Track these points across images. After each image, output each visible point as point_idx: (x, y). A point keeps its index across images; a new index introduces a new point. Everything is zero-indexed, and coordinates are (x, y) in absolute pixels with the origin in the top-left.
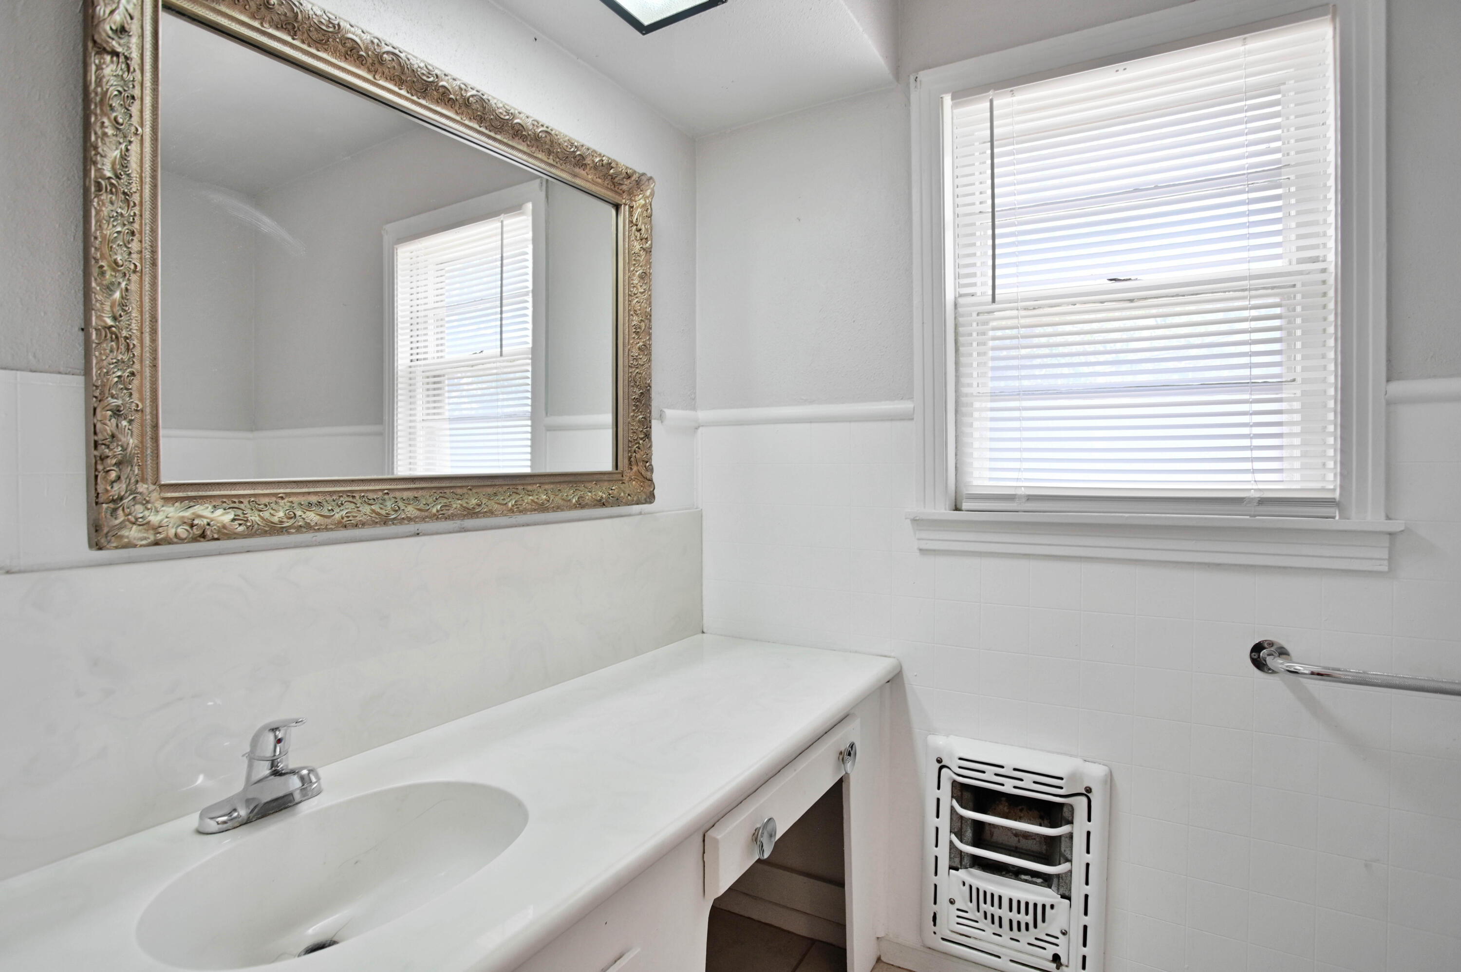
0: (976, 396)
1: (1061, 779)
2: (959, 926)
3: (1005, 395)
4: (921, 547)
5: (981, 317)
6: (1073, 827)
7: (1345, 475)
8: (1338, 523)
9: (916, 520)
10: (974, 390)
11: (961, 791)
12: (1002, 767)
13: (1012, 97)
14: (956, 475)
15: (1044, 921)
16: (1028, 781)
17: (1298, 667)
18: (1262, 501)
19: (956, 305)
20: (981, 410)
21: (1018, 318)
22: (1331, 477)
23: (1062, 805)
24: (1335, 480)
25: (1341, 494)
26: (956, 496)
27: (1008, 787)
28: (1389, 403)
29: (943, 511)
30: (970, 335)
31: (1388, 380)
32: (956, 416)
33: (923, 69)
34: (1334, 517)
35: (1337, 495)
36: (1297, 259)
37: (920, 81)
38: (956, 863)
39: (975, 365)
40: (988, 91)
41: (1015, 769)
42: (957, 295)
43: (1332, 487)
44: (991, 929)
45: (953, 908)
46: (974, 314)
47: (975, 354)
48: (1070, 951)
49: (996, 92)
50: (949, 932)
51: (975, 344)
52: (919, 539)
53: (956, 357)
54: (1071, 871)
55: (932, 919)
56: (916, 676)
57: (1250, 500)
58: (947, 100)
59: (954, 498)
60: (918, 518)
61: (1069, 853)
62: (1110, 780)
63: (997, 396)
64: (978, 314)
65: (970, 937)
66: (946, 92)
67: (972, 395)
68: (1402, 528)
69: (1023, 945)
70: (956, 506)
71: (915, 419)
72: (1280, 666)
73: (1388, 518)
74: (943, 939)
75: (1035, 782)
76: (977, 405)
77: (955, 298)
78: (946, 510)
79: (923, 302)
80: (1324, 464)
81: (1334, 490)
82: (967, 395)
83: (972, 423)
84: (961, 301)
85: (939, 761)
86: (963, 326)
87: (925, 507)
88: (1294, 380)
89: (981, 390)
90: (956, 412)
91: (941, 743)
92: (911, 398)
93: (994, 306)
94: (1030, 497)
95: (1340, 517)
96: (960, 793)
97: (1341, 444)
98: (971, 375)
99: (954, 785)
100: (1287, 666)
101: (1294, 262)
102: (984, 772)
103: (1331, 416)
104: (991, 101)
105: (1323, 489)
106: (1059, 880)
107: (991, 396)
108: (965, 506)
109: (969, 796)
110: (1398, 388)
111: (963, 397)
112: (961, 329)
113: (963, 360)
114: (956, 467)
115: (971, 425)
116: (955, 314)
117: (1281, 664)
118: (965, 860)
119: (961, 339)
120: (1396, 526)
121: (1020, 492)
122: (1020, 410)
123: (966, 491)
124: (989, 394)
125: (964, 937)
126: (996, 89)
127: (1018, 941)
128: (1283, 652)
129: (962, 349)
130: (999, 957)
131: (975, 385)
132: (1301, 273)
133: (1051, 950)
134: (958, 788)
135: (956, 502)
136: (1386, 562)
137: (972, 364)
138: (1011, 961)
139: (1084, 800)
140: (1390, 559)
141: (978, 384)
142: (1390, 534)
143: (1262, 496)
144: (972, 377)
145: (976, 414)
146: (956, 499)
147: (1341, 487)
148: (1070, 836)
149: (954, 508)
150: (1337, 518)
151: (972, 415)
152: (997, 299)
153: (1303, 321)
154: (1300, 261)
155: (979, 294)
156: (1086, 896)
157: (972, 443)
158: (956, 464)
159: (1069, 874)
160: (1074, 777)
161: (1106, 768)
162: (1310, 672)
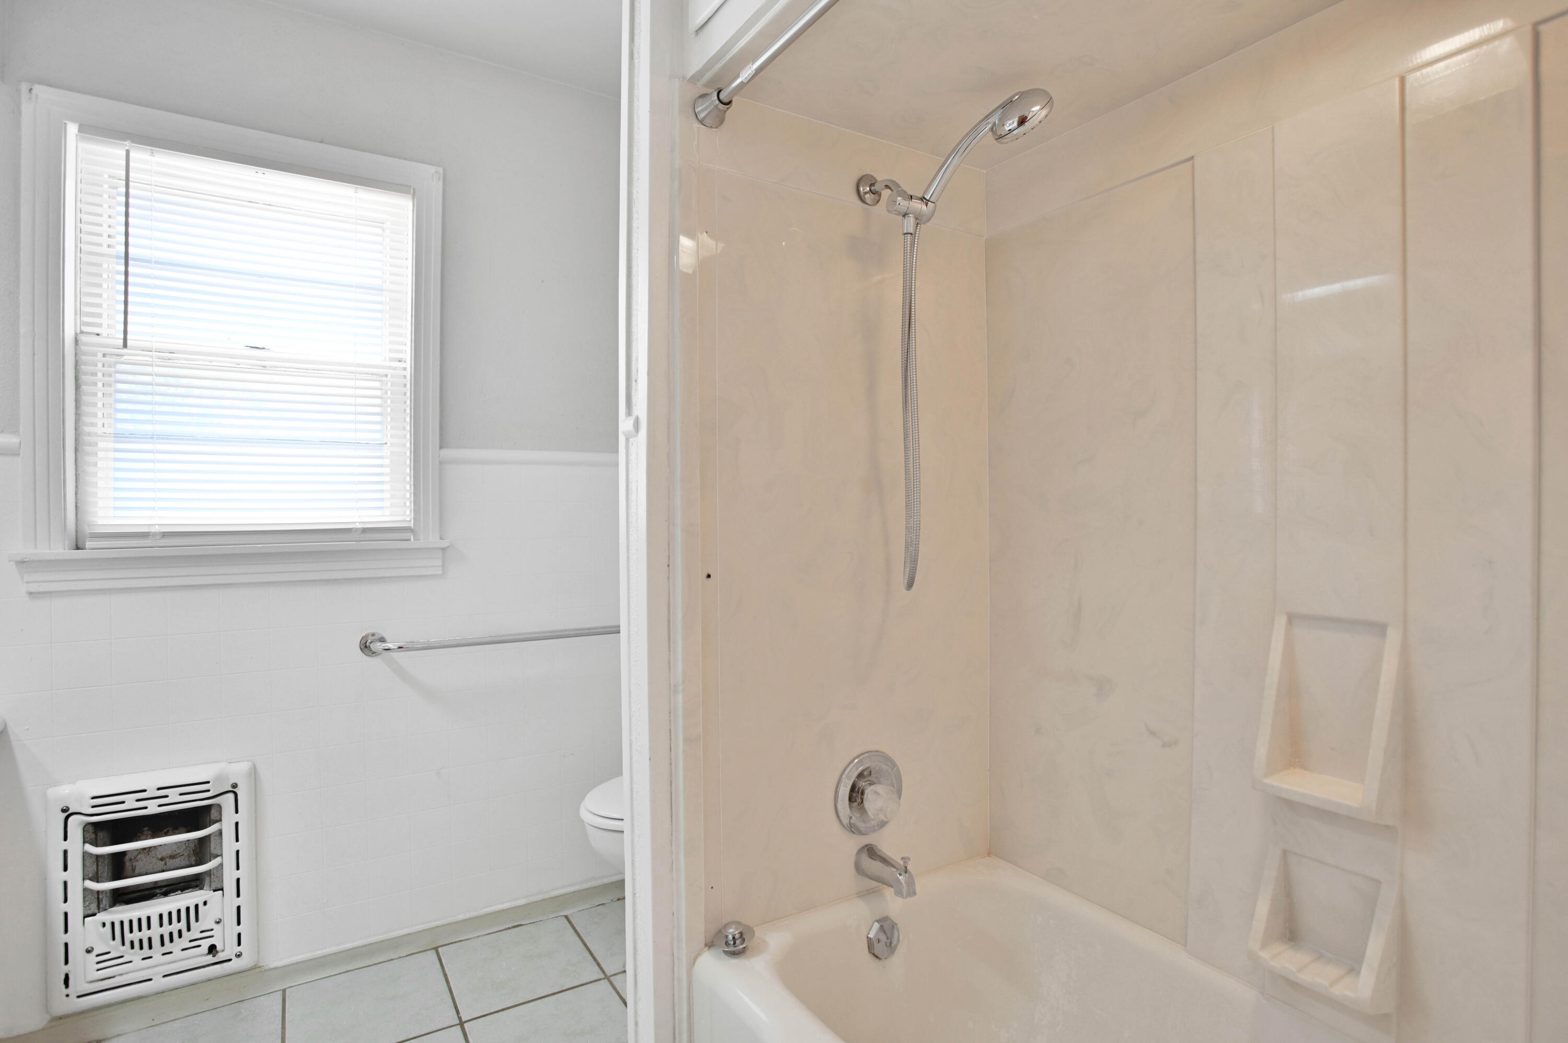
0: (101, 436)
1: (208, 782)
2: (100, 972)
3: (136, 438)
4: (32, 590)
5: (107, 359)
6: (221, 824)
7: (416, 511)
8: (413, 543)
9: (25, 562)
10: (99, 430)
11: (95, 833)
12: (145, 791)
13: (151, 155)
14: (76, 514)
15: (197, 920)
16: (174, 795)
17: (390, 646)
18: (364, 530)
19: (76, 341)
20: (106, 450)
21: (153, 366)
22: (408, 512)
23: (209, 807)
24: (411, 514)
25: (414, 524)
26: (76, 536)
27: (153, 808)
28: (441, 463)
29: (61, 551)
30: (95, 374)
31: (440, 448)
32: (76, 455)
33: (39, 83)
34: (410, 540)
35: (412, 525)
36: (389, 358)
37: (37, 96)
38: (94, 907)
39: (100, 405)
40: (125, 140)
41: (159, 789)
42: (78, 331)
43: (408, 519)
44: (136, 956)
45: (92, 958)
46: (100, 355)
47: (100, 395)
48: (225, 937)
49: (133, 144)
50: (87, 985)
51: (100, 384)
52: (28, 582)
53: (76, 394)
54: (221, 865)
55: (63, 982)
56: (27, 729)
57: (356, 530)
58: (72, 129)
59: (75, 537)
60: (27, 560)
61: (219, 848)
62: (254, 773)
63: (126, 437)
64: (104, 355)
65: (113, 977)
66: (73, 120)
67: (96, 434)
68: (448, 545)
69: (178, 953)
70: (77, 545)
71: (21, 455)
72: (379, 647)
73: (441, 538)
74: (79, 997)
75: (181, 794)
76: (101, 445)
77: (76, 334)
78: (65, 550)
79: (34, 331)
80: (405, 503)
81: (410, 521)
82: (89, 434)
83: (97, 462)
84: (83, 338)
85: (64, 811)
86: (85, 364)
87: (36, 548)
88: (386, 443)
89: (106, 430)
90: (76, 450)
91: (67, 791)
92: (16, 432)
93: (125, 351)
94: (165, 534)
95: (414, 540)
96: (94, 835)
97: (414, 489)
98: (95, 415)
99: (85, 830)
100: (383, 647)
101: (387, 359)
102: (123, 802)
103: (408, 470)
104: (128, 152)
105: (405, 521)
106: (210, 876)
107: (115, 437)
108: (88, 544)
109: (106, 834)
110: (447, 453)
111: (85, 436)
112: (83, 368)
113: (85, 398)
114: (76, 506)
115: (95, 464)
116: (76, 350)
117: (380, 645)
118: (104, 902)
119: (84, 378)
120: (444, 544)
121: (153, 530)
122: (154, 453)
123: (88, 530)
124: (113, 435)
125: (107, 981)
126: (133, 142)
127: (171, 953)
128: (382, 640)
129: (84, 388)
130: (150, 980)
131: (100, 425)
132: (390, 368)
133: (206, 944)
134: (91, 828)
135: (77, 542)
136: (441, 569)
137: (96, 403)
138: (164, 976)
139: (231, 796)
140: (443, 566)
141: (103, 424)
142: (443, 549)
143: (364, 527)
144: (97, 417)
145: (101, 454)
146: (76, 539)
147: (415, 519)
148: (220, 833)
149: (75, 548)
150: (412, 540)
151: (96, 454)
152: (129, 342)
153: (392, 402)
154: (392, 360)
155: (104, 334)
156: (238, 880)
157: (97, 483)
158: (76, 503)
159: (220, 867)
160: (220, 778)
161: (251, 763)
162: (397, 647)
